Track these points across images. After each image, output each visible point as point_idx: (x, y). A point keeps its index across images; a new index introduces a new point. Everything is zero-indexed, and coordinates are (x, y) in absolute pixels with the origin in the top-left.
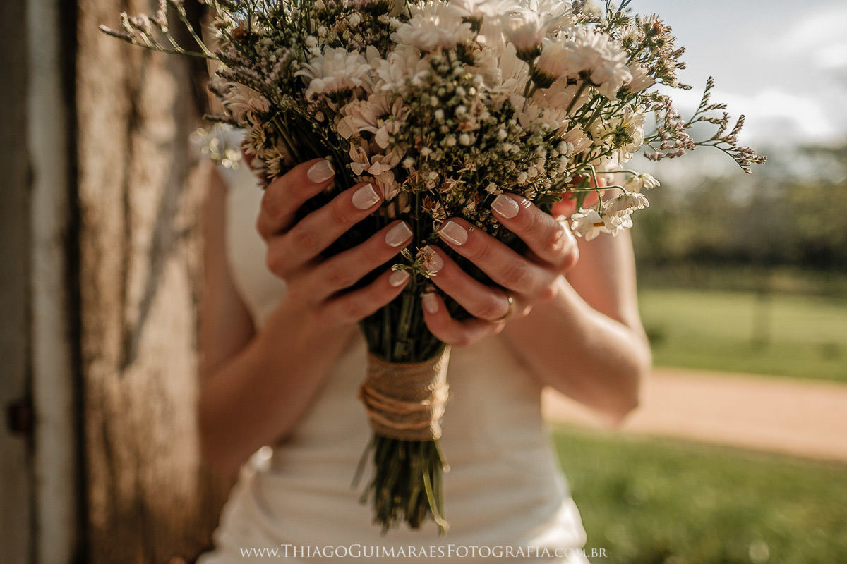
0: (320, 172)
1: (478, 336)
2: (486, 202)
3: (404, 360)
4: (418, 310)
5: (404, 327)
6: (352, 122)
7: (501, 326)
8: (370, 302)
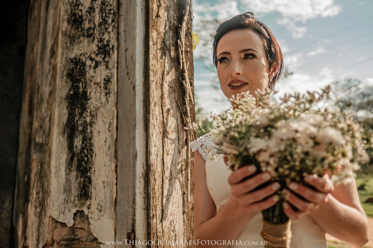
0: (252, 169)
1: (301, 216)
2: (302, 177)
3: (277, 223)
4: (281, 208)
5: (277, 213)
6: (263, 158)
7: (308, 213)
8: (267, 205)
